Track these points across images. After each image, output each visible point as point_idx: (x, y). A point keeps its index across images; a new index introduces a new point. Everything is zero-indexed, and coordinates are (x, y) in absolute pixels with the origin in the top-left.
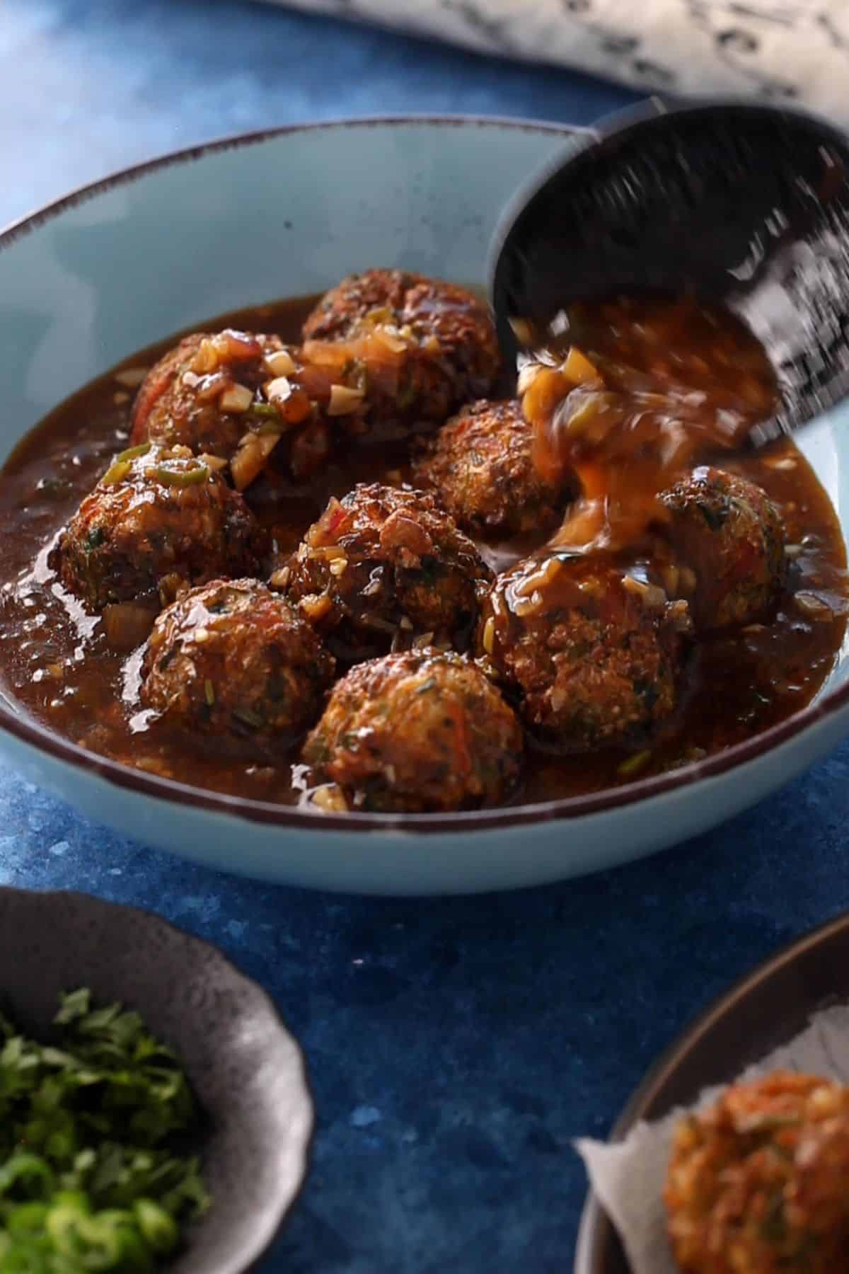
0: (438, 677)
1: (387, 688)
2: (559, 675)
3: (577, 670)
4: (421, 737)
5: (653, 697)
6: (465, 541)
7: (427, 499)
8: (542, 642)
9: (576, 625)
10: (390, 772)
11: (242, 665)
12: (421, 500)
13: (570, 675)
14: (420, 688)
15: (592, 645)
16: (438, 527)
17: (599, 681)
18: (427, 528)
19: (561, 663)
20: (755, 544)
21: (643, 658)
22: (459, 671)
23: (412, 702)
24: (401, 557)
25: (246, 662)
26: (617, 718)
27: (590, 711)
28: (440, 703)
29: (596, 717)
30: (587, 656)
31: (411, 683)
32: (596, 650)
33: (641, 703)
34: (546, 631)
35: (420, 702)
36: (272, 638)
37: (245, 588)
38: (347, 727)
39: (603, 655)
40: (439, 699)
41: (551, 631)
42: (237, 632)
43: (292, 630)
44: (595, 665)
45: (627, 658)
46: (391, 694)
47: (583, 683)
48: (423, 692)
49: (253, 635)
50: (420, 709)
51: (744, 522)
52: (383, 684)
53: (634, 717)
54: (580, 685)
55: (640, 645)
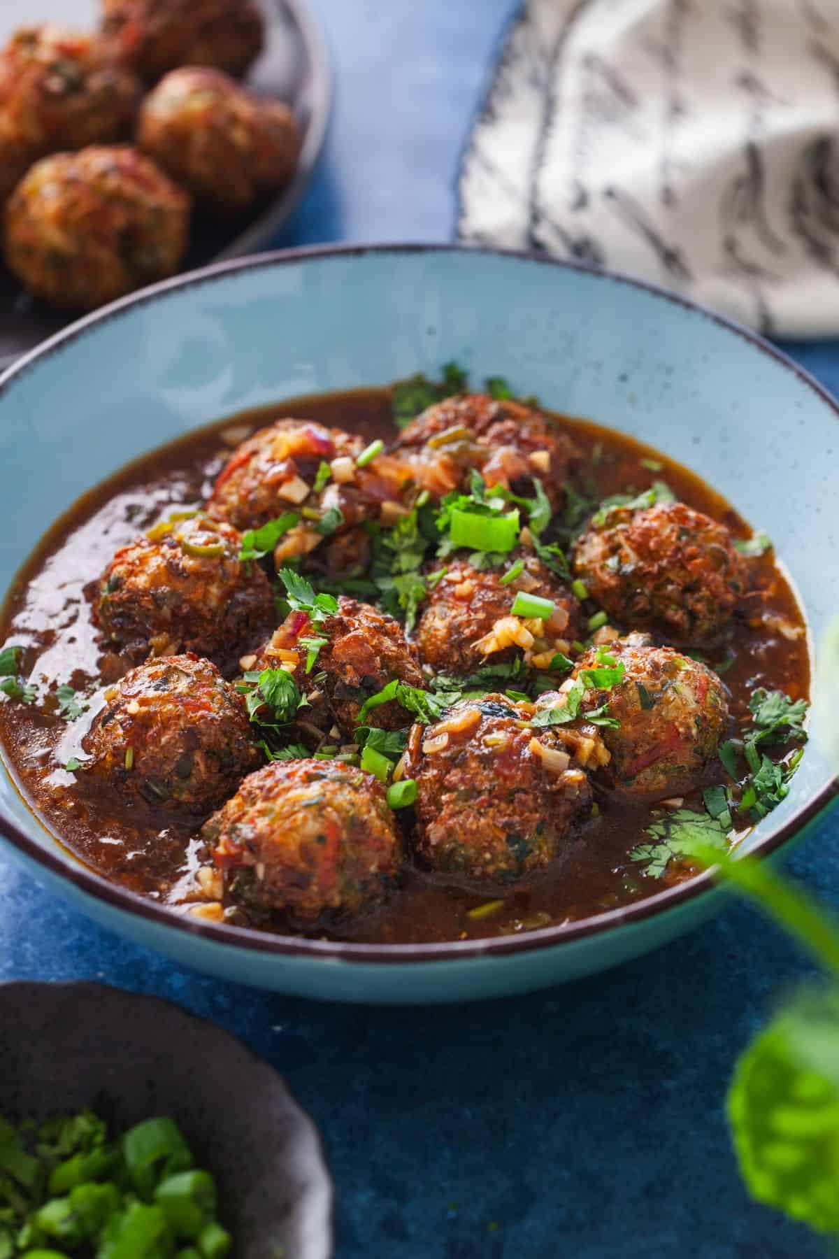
0: (328, 794)
1: (278, 795)
2: (443, 813)
3: (460, 812)
4: (293, 847)
5: (525, 852)
6: (413, 671)
7: (392, 626)
8: (439, 780)
9: (472, 772)
10: (261, 871)
11: (160, 741)
12: (387, 624)
13: (452, 815)
14: (304, 803)
15: (480, 793)
16: (390, 654)
17: (474, 827)
18: (381, 651)
19: (448, 803)
20: (681, 730)
21: (522, 814)
22: (353, 793)
23: (295, 813)
24: (345, 674)
25: (164, 740)
26: (487, 863)
27: (463, 852)
28: (320, 820)
29: (467, 859)
30: (472, 802)
31: (302, 796)
32: (483, 797)
33: (513, 855)
34: (444, 772)
35: (300, 815)
36: (194, 723)
37: (189, 671)
38: (239, 820)
39: (485, 805)
40: (322, 816)
41: (448, 772)
42: (165, 710)
43: (213, 719)
44: (475, 812)
45: (508, 812)
46: (280, 801)
47: (461, 825)
48: (308, 806)
49: (179, 717)
50: (299, 822)
51: (678, 708)
52: (276, 790)
53: (503, 865)
54: (458, 828)
55: (523, 803)
